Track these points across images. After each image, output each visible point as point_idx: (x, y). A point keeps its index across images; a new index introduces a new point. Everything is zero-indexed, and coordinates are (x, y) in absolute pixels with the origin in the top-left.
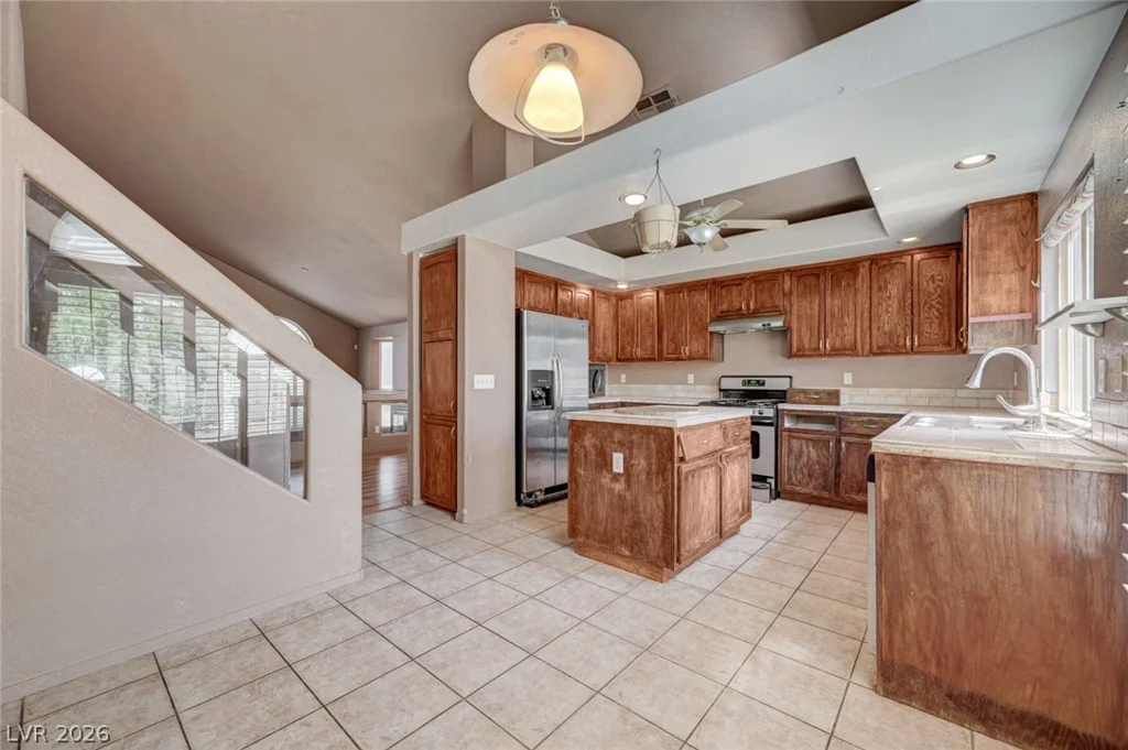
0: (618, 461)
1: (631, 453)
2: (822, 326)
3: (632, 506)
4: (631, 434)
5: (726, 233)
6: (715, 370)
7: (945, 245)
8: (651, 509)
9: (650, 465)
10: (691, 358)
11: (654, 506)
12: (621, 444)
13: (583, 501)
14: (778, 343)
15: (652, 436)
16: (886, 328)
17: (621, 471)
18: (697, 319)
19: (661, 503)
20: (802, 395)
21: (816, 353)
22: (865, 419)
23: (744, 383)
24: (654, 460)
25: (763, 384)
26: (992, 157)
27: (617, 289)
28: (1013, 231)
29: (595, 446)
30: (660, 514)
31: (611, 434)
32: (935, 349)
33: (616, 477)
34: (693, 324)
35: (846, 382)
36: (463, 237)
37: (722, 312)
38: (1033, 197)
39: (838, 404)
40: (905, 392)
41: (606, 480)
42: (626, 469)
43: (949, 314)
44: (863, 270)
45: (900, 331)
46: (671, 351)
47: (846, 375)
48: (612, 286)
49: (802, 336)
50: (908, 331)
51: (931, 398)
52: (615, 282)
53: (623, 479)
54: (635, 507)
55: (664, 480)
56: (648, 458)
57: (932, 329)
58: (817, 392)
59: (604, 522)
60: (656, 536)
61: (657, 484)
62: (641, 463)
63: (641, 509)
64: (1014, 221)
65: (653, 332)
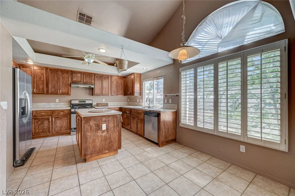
0: (104, 127)
1: (109, 123)
2: (102, 88)
3: (109, 138)
4: (108, 118)
8: (115, 136)
9: (114, 125)
10: (62, 94)
11: (116, 135)
12: (105, 121)
13: (89, 143)
15: (115, 117)
17: (105, 129)
18: (64, 82)
19: (118, 134)
21: (100, 94)
23: (79, 102)
24: (115, 123)
25: (85, 102)
28: (139, 78)
29: (95, 124)
30: (117, 137)
31: (101, 119)
32: (121, 95)
33: (103, 131)
34: (63, 83)
35: (103, 101)
37: (74, 81)
38: (140, 74)
39: (108, 106)
41: (99, 133)
42: (107, 128)
43: (123, 89)
45: (116, 91)
49: (97, 90)
53: (106, 131)
54: (110, 138)
55: (119, 128)
56: (114, 123)
57: (120, 91)
58: (104, 104)
59: (99, 147)
60: (116, 143)
61: (116, 129)
62: (111, 125)
63: (112, 137)
65: (43, 83)
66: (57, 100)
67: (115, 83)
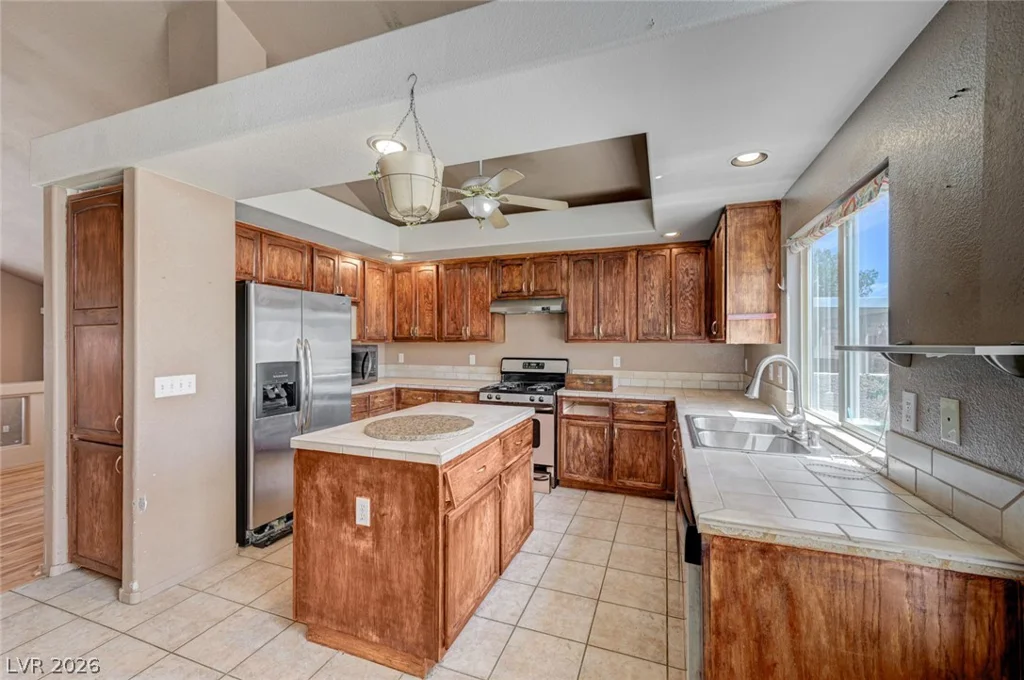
0: (363, 509)
1: (381, 498)
2: (595, 313)
3: (382, 571)
4: (381, 471)
5: (507, 210)
6: (496, 351)
7: (697, 242)
8: (408, 576)
9: (406, 516)
10: (472, 339)
11: (412, 573)
12: (368, 485)
13: (314, 564)
14: (556, 325)
15: (409, 476)
16: (650, 316)
17: (368, 523)
18: (478, 299)
19: (420, 567)
20: (579, 381)
21: (591, 338)
22: (635, 405)
23: (524, 366)
24: (412, 509)
25: (542, 367)
26: (764, 156)
27: (391, 260)
28: (761, 234)
29: (331, 487)
30: (420, 584)
31: (353, 471)
32: (689, 337)
33: (360, 532)
34: (475, 303)
35: (615, 366)
36: (132, 171)
37: (503, 292)
38: (777, 205)
39: (611, 390)
40: (663, 375)
41: (346, 536)
42: (374, 519)
43: (700, 304)
44: (631, 261)
45: (661, 319)
46: (451, 331)
47: (615, 358)
48: (386, 256)
49: (578, 320)
50: (668, 318)
51: (683, 381)
52: (389, 253)
53: (370, 534)
54: (386, 571)
55: (426, 537)
56: (404, 506)
57: (687, 319)
58: (593, 378)
59: (344, 596)
60: (414, 615)
61: (416, 542)
62: (394, 512)
63: (395, 577)
64: (762, 225)
65: (432, 310)
66: (472, 359)
67: (656, 283)
